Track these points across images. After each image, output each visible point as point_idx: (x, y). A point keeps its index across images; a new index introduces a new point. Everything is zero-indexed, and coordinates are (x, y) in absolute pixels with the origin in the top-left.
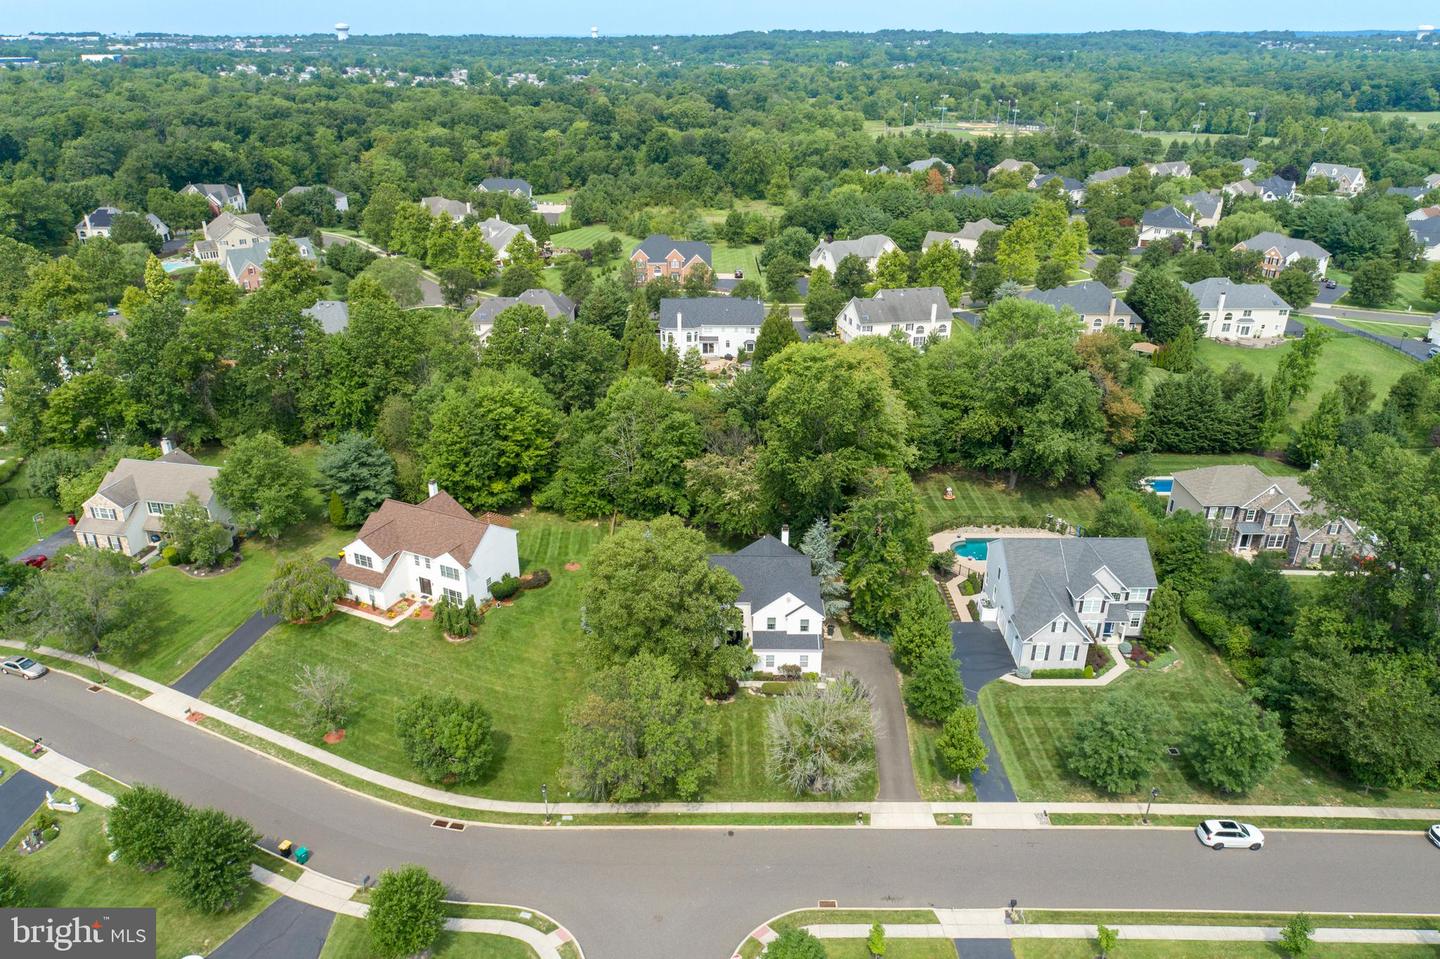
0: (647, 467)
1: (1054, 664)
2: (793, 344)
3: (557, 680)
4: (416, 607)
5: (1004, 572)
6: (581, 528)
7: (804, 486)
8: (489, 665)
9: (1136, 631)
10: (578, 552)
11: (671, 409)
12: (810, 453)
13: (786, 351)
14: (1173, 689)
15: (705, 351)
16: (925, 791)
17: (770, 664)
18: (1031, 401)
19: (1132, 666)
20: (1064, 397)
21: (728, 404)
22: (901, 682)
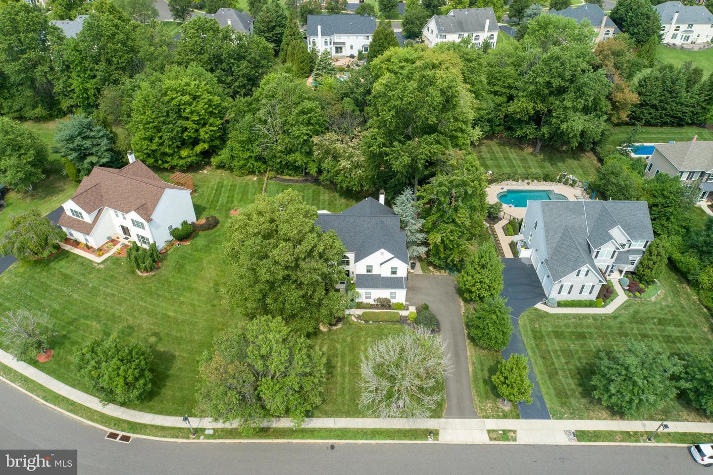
0: (287, 140)
1: (575, 296)
2: (392, 48)
3: (214, 306)
4: (119, 246)
5: (541, 224)
6: (244, 182)
7: (396, 165)
8: (167, 294)
9: (631, 268)
10: (241, 200)
11: (302, 98)
12: (401, 138)
13: (387, 53)
14: (659, 316)
15: (337, 52)
16: (481, 409)
17: (368, 297)
18: (561, 91)
19: (629, 296)
20: (585, 89)
21: (345, 94)
22: (463, 310)
